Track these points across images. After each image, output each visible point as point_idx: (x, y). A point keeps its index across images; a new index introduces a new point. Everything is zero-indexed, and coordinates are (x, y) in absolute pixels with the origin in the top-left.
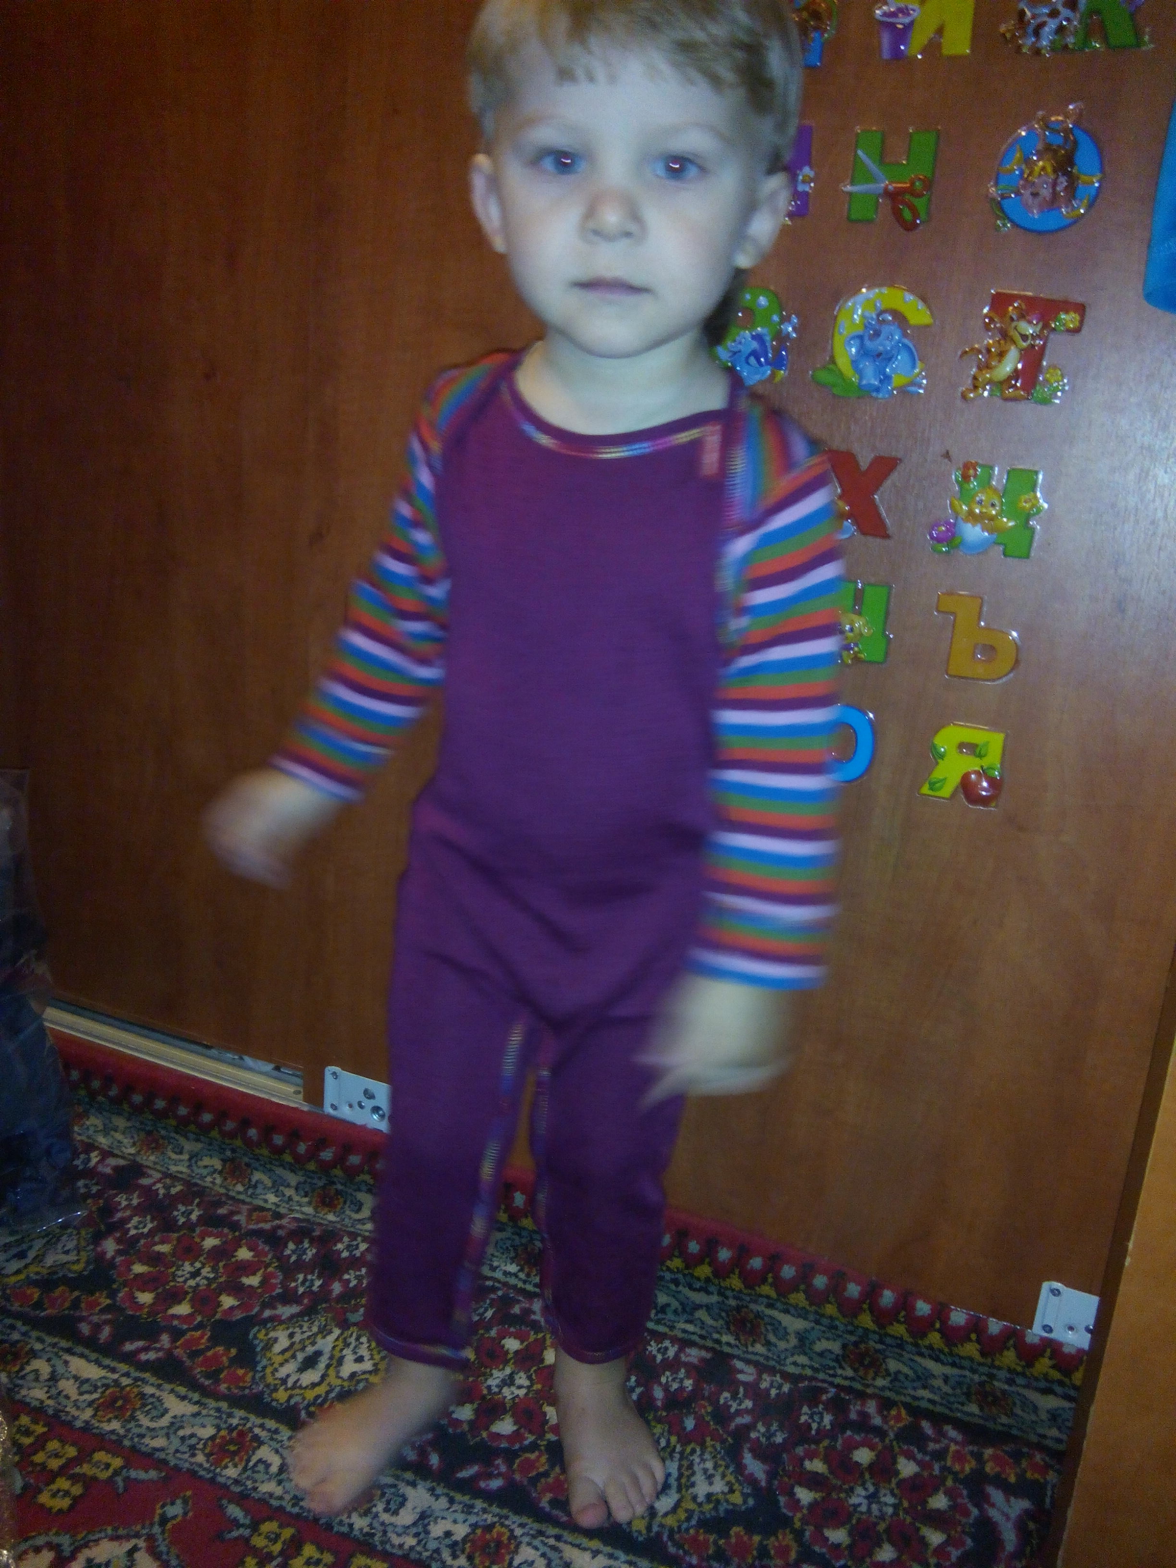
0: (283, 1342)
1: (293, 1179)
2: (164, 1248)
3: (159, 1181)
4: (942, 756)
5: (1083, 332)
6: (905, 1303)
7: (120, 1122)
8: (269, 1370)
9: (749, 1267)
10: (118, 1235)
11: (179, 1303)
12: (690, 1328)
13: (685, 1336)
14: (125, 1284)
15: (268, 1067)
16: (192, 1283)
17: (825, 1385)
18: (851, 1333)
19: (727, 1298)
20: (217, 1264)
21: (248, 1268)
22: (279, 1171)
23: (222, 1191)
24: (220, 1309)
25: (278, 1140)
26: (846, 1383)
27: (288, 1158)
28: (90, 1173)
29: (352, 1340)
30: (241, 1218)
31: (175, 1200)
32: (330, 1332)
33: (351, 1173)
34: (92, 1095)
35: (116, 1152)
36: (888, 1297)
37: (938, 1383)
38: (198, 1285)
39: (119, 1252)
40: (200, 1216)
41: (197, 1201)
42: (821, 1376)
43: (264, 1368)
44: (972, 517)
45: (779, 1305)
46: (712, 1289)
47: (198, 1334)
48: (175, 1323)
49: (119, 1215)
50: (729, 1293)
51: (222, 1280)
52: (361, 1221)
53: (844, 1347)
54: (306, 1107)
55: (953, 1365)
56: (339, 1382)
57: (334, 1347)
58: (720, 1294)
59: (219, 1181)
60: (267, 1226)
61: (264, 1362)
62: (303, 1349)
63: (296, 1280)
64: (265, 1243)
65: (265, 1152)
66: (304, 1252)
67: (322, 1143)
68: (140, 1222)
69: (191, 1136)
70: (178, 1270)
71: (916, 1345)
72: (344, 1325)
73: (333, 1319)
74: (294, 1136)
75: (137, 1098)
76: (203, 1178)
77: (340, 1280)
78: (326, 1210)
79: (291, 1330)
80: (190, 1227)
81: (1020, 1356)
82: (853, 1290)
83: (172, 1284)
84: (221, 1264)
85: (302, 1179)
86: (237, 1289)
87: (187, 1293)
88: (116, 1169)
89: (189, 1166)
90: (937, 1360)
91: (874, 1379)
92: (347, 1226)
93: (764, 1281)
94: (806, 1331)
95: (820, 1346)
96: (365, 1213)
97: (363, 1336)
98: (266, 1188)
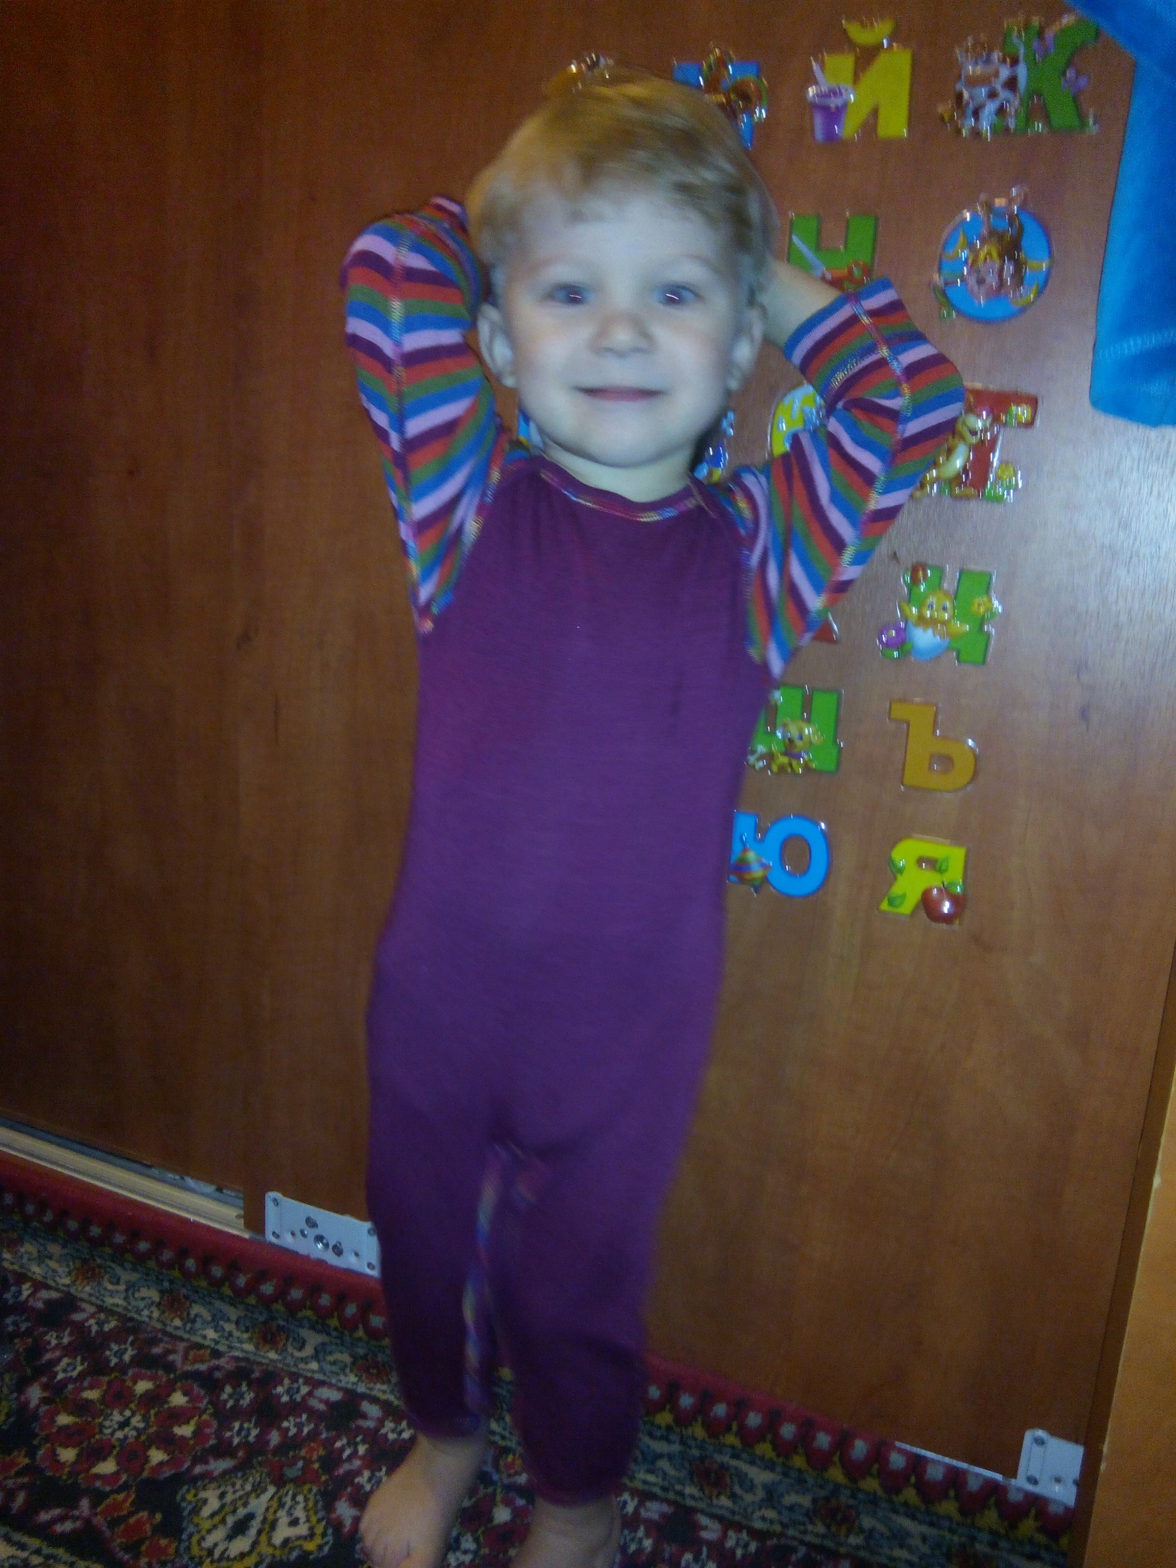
0: (213, 1504)
1: (233, 1313)
2: (92, 1395)
3: (92, 1316)
4: (901, 871)
5: (1038, 422)
6: (879, 1454)
7: (55, 1249)
8: (194, 1539)
9: (712, 1414)
10: (44, 1380)
11: (104, 1459)
12: (651, 1478)
13: (646, 1487)
14: (47, 1439)
15: (210, 1189)
16: (119, 1435)
17: (795, 1543)
18: (821, 1487)
19: (690, 1447)
20: (148, 1412)
21: (179, 1416)
22: (218, 1304)
23: (159, 1326)
24: (147, 1466)
25: (217, 1271)
26: (817, 1541)
28: (21, 1308)
29: (288, 1500)
30: (176, 1358)
31: (106, 1338)
32: (265, 1490)
33: (293, 1308)
34: (27, 1220)
35: (51, 1283)
36: (860, 1448)
37: (916, 1542)
38: (126, 1437)
39: (44, 1401)
40: (133, 1358)
41: (131, 1339)
42: (791, 1532)
43: (190, 1536)
44: (922, 620)
45: (744, 1456)
46: (673, 1437)
47: (120, 1497)
48: (98, 1484)
49: (48, 1356)
50: (691, 1442)
51: (152, 1430)
52: (305, 1360)
53: (814, 1501)
54: (246, 1235)
55: (931, 1524)
56: (270, 1550)
57: (267, 1509)
58: (683, 1442)
59: (156, 1314)
60: (203, 1367)
61: (191, 1529)
62: (234, 1511)
63: (231, 1429)
64: (202, 1386)
65: (204, 1284)
66: (242, 1396)
67: (262, 1276)
68: (68, 1365)
69: (128, 1265)
70: (104, 1420)
71: (891, 1502)
72: (280, 1482)
73: (269, 1475)
74: (233, 1267)
75: (73, 1225)
76: (139, 1311)
77: (279, 1428)
78: (267, 1347)
79: (222, 1489)
80: (122, 1368)
81: (1002, 1516)
82: (823, 1440)
83: (97, 1437)
84: (153, 1412)
85: (242, 1314)
86: (166, 1441)
87: (114, 1447)
88: (48, 1303)
89: (126, 1299)
90: (913, 1517)
91: (847, 1536)
92: (288, 1365)
93: (729, 1429)
94: (774, 1483)
95: (790, 1499)
96: (308, 1351)
97: (300, 1493)
98: (205, 1322)
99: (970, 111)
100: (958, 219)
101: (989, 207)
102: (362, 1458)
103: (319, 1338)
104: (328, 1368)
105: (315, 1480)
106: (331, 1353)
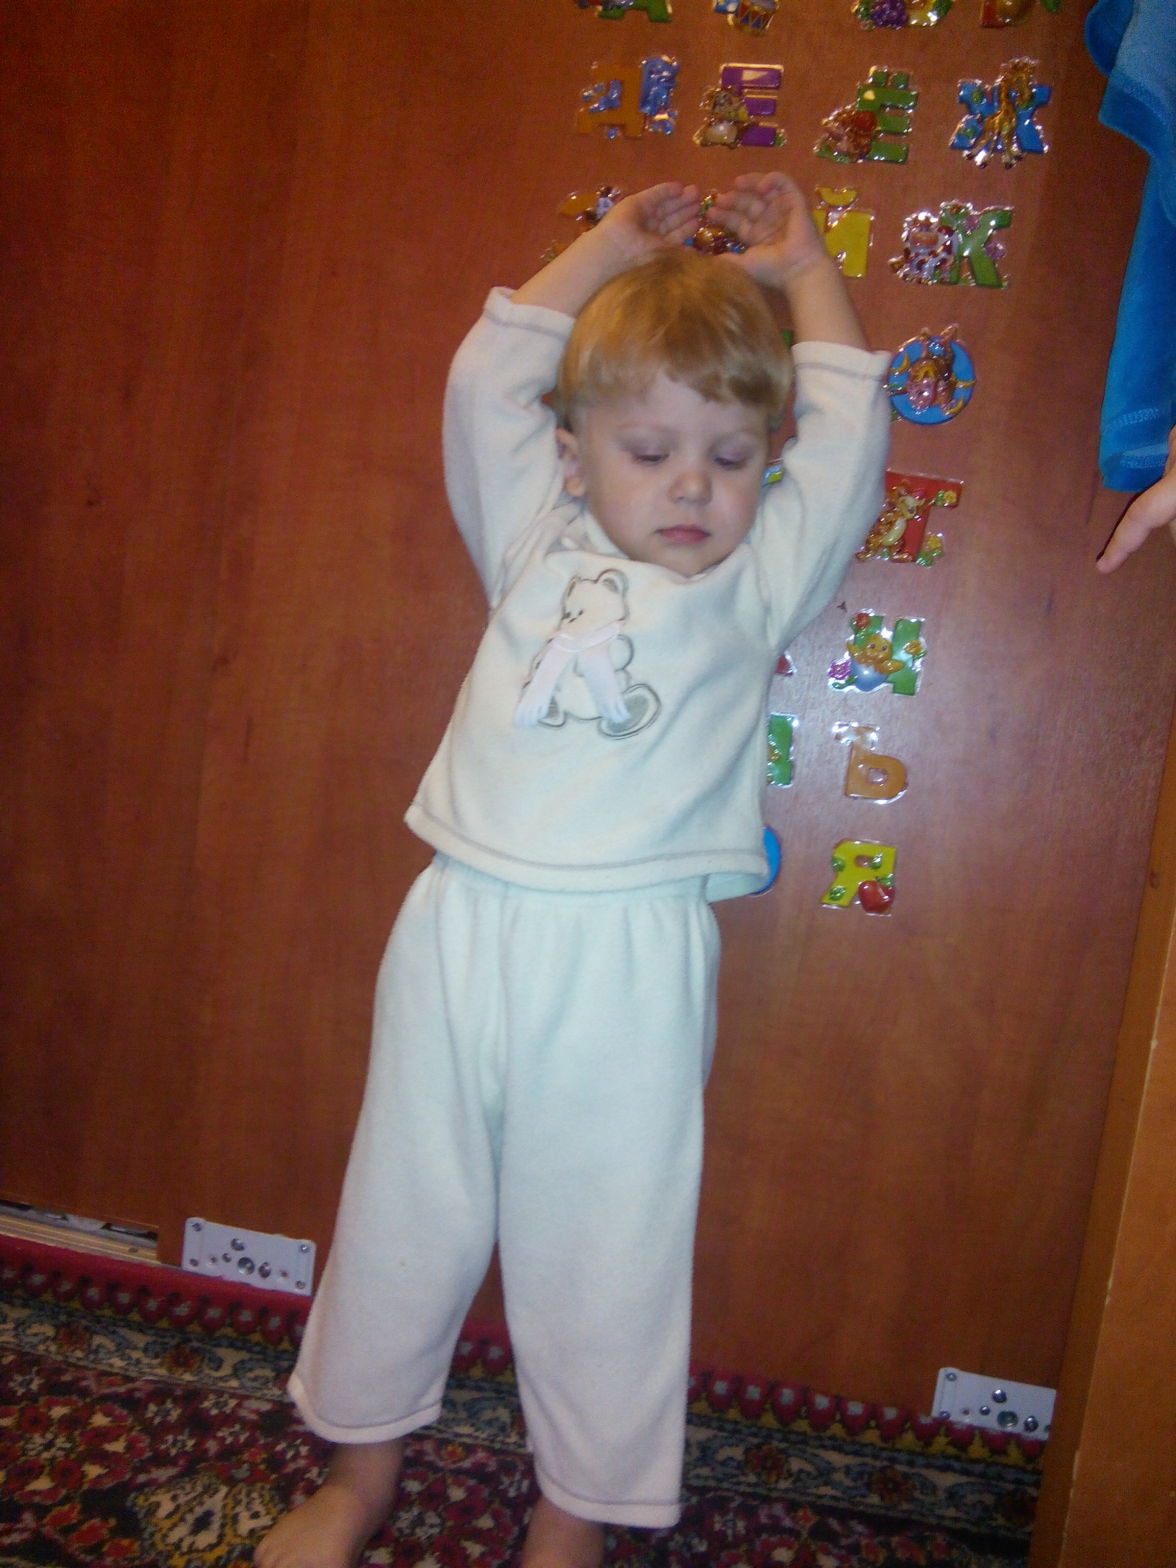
0: (167, 1506)
1: (140, 1340)
4: (841, 868)
5: (961, 504)
6: (804, 1398)
8: (158, 1536)
11: (37, 1477)
15: (96, 1226)
16: (46, 1455)
17: (731, 1494)
18: (755, 1435)
20: (70, 1433)
21: (106, 1434)
22: (124, 1332)
23: (60, 1358)
24: (86, 1480)
25: (125, 1297)
26: (749, 1490)
27: (135, 1317)
29: (242, 1496)
30: (88, 1384)
32: (216, 1491)
33: (210, 1327)
36: (787, 1395)
37: (838, 1476)
38: (54, 1458)
40: (41, 1387)
41: (34, 1370)
42: (725, 1485)
43: (152, 1535)
47: (67, 1507)
48: (37, 1499)
51: (82, 1448)
52: (224, 1379)
53: (747, 1451)
54: (158, 1264)
55: (856, 1453)
56: (238, 1541)
57: (224, 1506)
60: (122, 1389)
61: (150, 1529)
62: (191, 1510)
63: (166, 1442)
64: (123, 1406)
65: (107, 1312)
66: (168, 1413)
67: (174, 1298)
69: (19, 1302)
70: (26, 1443)
71: (819, 1438)
72: (231, 1482)
73: (217, 1477)
74: (142, 1293)
76: (34, 1346)
77: (215, 1438)
78: (182, 1369)
79: (173, 1493)
80: (31, 1397)
81: (919, 1438)
82: (754, 1392)
83: (23, 1458)
84: (77, 1433)
85: (149, 1339)
86: (101, 1457)
87: (43, 1467)
89: (16, 1336)
90: (839, 1449)
91: (776, 1482)
92: (208, 1384)
94: (709, 1440)
95: (722, 1455)
97: (254, 1491)
98: (109, 1352)
99: (914, 264)
102: (306, 1457)
104: (249, 1384)
105: (265, 1479)
106: (251, 1370)
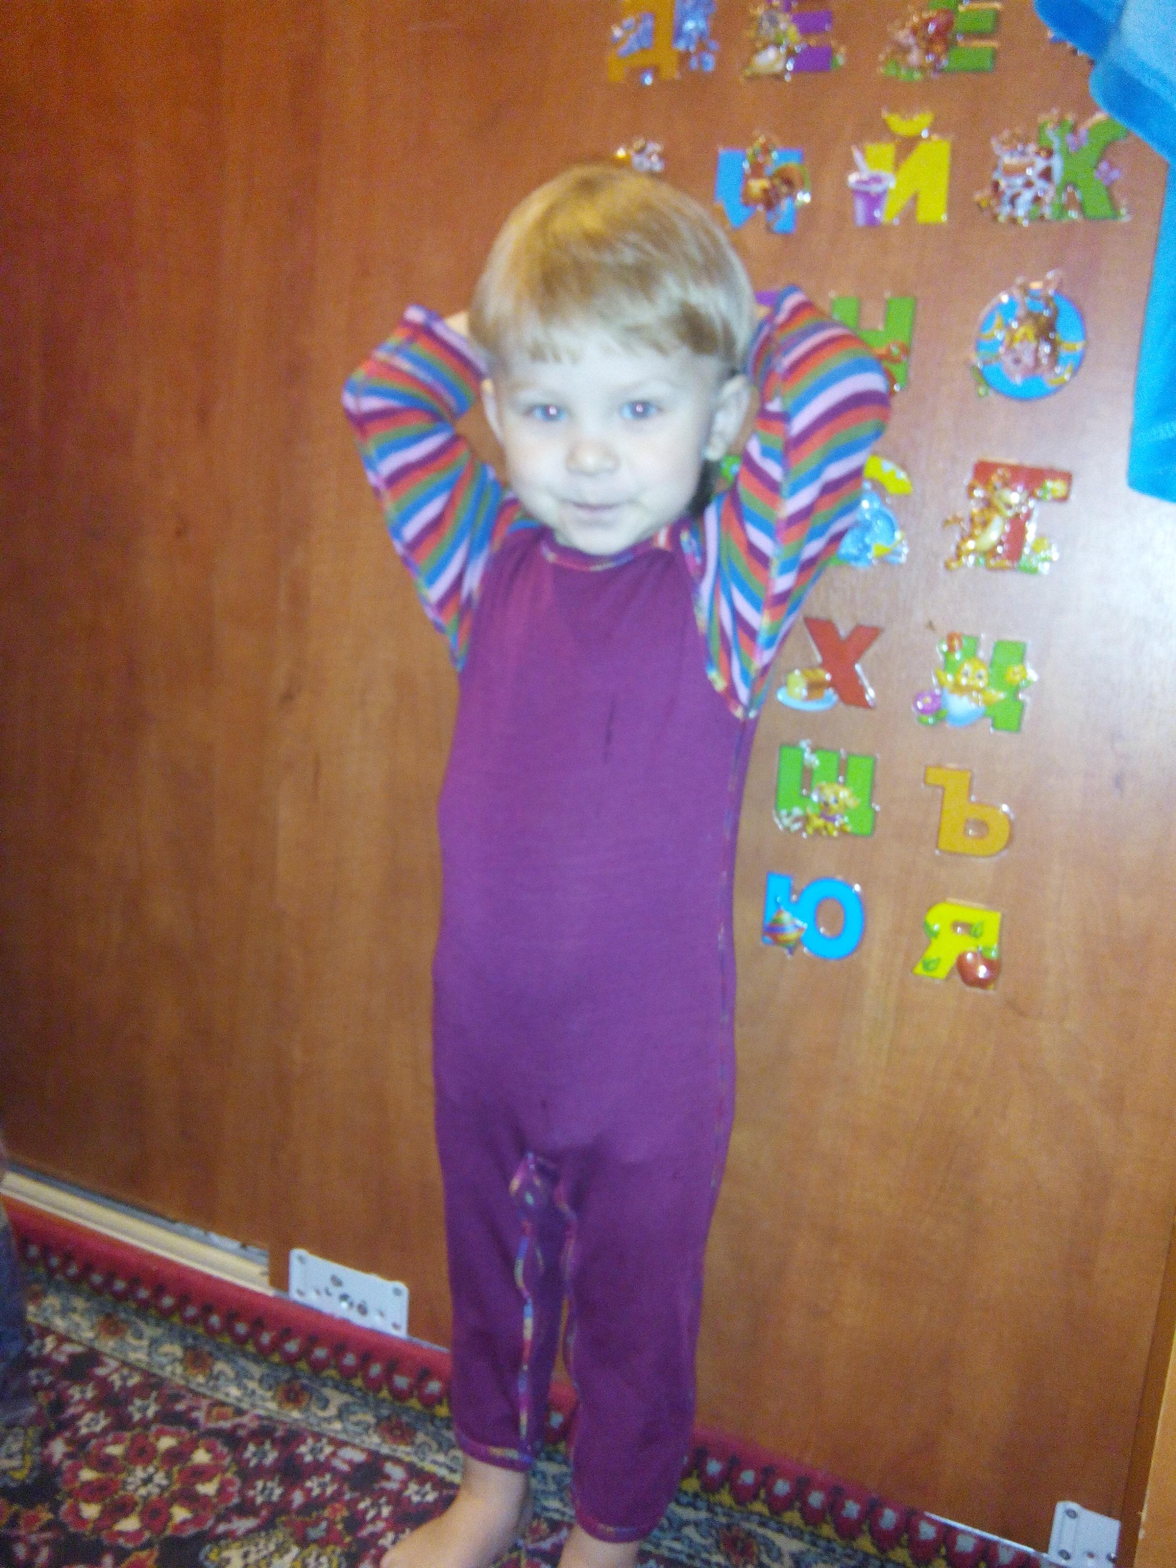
0: (236, 1563)
1: (256, 1370)
2: (115, 1450)
3: (116, 1370)
4: (935, 935)
5: (1073, 497)
6: (908, 1524)
7: (79, 1303)
9: (740, 1482)
10: (68, 1434)
11: (127, 1516)
12: (677, 1546)
13: (673, 1556)
14: (70, 1494)
15: (235, 1245)
16: (143, 1491)
18: (849, 1557)
19: (716, 1514)
20: (171, 1468)
21: (203, 1474)
22: (242, 1362)
23: (182, 1382)
24: (170, 1524)
25: (241, 1328)
27: (250, 1348)
28: (45, 1362)
29: (312, 1561)
30: (199, 1415)
31: (130, 1394)
32: (287, 1551)
33: (317, 1367)
34: (51, 1272)
35: (74, 1336)
36: (889, 1518)
38: (149, 1494)
39: (67, 1456)
40: (157, 1414)
41: (154, 1394)
44: (958, 688)
45: (772, 1524)
46: (700, 1504)
47: (143, 1554)
48: (121, 1541)
49: (71, 1411)
50: (719, 1510)
51: (175, 1488)
52: (328, 1420)
54: (270, 1292)
58: (710, 1509)
59: (179, 1370)
60: (226, 1425)
63: (254, 1488)
64: (226, 1443)
65: (227, 1340)
66: (264, 1455)
67: (287, 1334)
68: (92, 1420)
69: (152, 1321)
70: (128, 1476)
72: (303, 1542)
73: (292, 1535)
74: (258, 1324)
75: (97, 1278)
76: (162, 1367)
77: (302, 1488)
78: (291, 1405)
79: (245, 1549)
80: (145, 1424)
82: (852, 1509)
83: (121, 1493)
84: (176, 1469)
85: (266, 1371)
86: (189, 1498)
87: (136, 1504)
88: (72, 1357)
89: (149, 1354)
92: (311, 1425)
93: (756, 1497)
94: (802, 1553)
96: (332, 1411)
97: (325, 1554)
98: (228, 1380)
99: (1006, 199)
100: (994, 302)
101: (1026, 290)
102: (386, 1520)
103: (345, 1398)
104: (351, 1427)
105: (338, 1542)
106: (354, 1413)
